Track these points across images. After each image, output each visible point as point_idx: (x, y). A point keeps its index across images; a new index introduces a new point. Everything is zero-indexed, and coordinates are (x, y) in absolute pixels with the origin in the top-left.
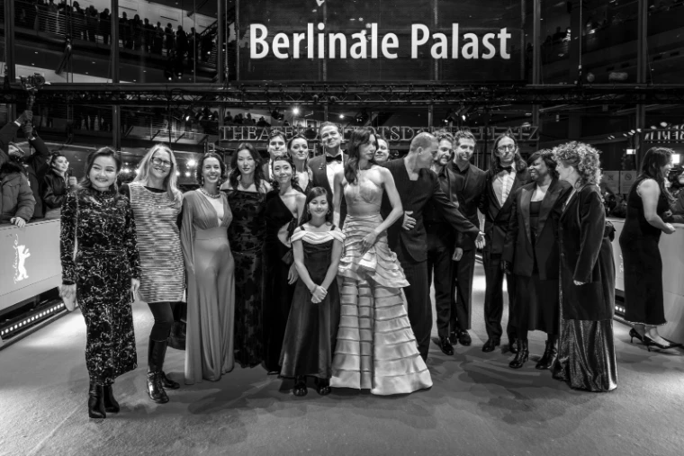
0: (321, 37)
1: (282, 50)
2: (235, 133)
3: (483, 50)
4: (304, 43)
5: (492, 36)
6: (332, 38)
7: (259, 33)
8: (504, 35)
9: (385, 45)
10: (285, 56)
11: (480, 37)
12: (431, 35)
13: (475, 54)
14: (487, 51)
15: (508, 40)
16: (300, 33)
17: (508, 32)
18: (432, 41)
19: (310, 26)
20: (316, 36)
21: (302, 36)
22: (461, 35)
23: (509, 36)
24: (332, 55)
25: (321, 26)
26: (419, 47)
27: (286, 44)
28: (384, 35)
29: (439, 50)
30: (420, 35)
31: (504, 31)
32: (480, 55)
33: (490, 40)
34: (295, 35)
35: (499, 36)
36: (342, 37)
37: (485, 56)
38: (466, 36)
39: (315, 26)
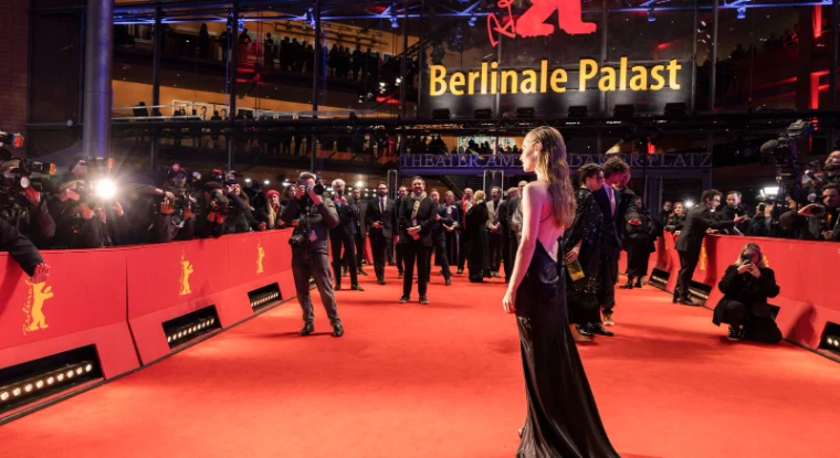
0: (494, 74)
1: (458, 88)
2: (414, 160)
3: (651, 81)
4: (478, 81)
5: (661, 68)
6: (505, 75)
7: (438, 74)
8: (673, 67)
9: (554, 80)
10: (461, 93)
11: (649, 68)
12: (599, 69)
13: (643, 86)
14: (656, 83)
15: (678, 71)
16: (475, 72)
17: (678, 64)
18: (599, 75)
19: (485, 65)
20: (489, 73)
21: (477, 75)
22: (629, 69)
23: (679, 67)
24: (504, 91)
25: (494, 65)
26: (587, 81)
27: (462, 83)
28: (553, 71)
29: (607, 83)
30: (589, 69)
31: (673, 63)
32: (649, 86)
33: (659, 72)
34: (471, 74)
35: (668, 67)
36: (514, 74)
37: (653, 87)
38: (634, 69)
39: (489, 65)
